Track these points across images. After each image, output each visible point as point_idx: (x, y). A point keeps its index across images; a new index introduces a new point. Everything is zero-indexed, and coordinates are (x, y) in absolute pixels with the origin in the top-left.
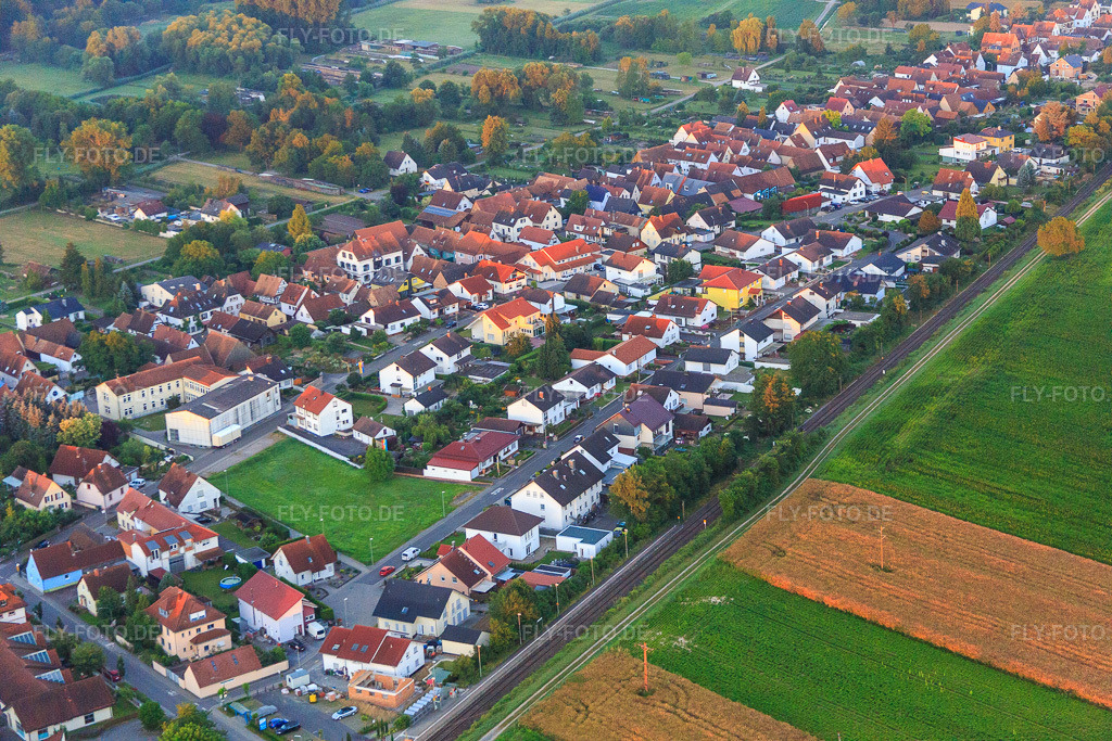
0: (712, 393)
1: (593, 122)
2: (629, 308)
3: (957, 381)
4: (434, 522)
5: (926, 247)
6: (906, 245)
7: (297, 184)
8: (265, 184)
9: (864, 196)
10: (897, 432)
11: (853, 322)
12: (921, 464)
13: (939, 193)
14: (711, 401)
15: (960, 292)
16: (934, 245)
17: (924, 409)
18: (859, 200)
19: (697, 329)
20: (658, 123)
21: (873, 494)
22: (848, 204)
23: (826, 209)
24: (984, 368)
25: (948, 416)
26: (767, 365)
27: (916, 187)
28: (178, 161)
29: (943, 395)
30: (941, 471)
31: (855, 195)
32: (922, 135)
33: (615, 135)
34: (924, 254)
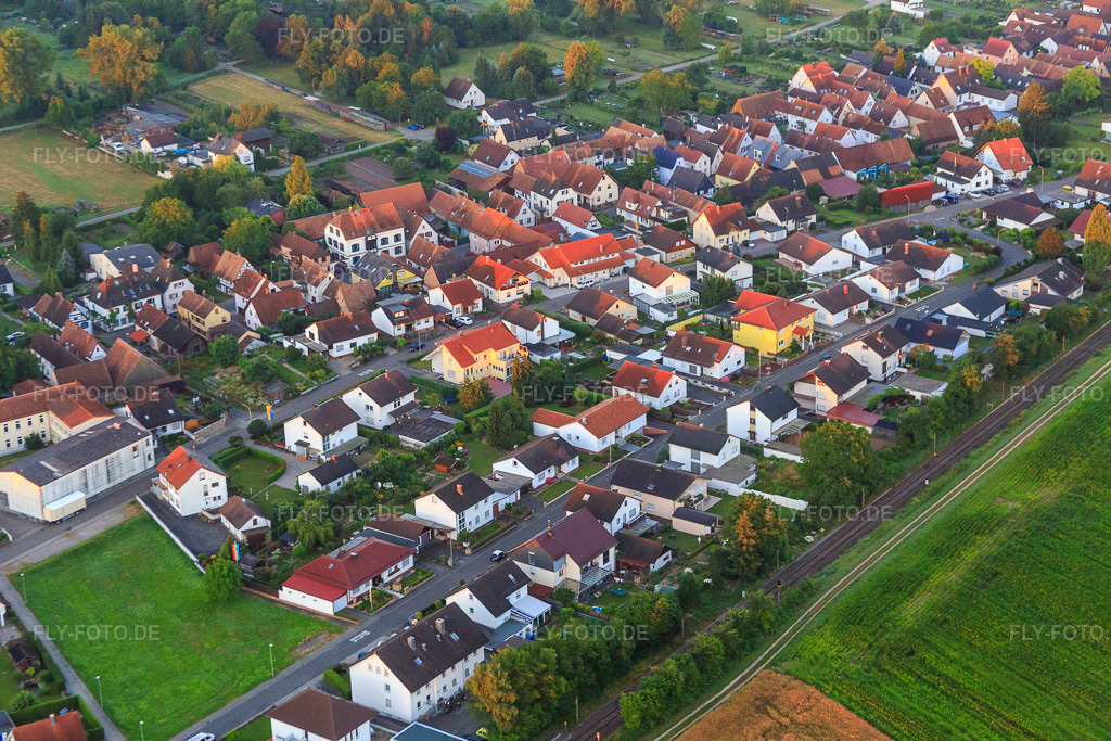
0: (688, 500)
1: (713, 47)
2: (639, 342)
3: (1016, 510)
4: (254, 685)
5: (1037, 280)
6: (1016, 273)
7: (342, 114)
8: (306, 109)
9: (990, 185)
10: (911, 594)
11: (912, 393)
12: (923, 661)
13: (1082, 191)
14: (685, 513)
15: (1067, 352)
16: (1048, 278)
17: (959, 556)
18: (983, 192)
19: (714, 382)
20: (787, 54)
21: (842, 710)
22: (967, 197)
23: (938, 202)
24: (1061, 489)
25: (987, 575)
26: (779, 455)
27: (1059, 178)
28: (226, 71)
29: (992, 532)
30: (947, 679)
31: (978, 185)
32: (1088, 99)
33: (731, 68)
34: (1035, 289)
